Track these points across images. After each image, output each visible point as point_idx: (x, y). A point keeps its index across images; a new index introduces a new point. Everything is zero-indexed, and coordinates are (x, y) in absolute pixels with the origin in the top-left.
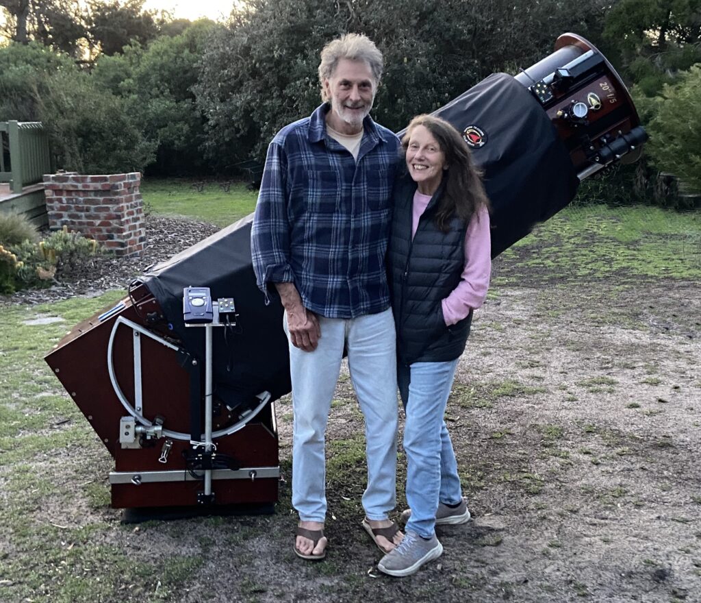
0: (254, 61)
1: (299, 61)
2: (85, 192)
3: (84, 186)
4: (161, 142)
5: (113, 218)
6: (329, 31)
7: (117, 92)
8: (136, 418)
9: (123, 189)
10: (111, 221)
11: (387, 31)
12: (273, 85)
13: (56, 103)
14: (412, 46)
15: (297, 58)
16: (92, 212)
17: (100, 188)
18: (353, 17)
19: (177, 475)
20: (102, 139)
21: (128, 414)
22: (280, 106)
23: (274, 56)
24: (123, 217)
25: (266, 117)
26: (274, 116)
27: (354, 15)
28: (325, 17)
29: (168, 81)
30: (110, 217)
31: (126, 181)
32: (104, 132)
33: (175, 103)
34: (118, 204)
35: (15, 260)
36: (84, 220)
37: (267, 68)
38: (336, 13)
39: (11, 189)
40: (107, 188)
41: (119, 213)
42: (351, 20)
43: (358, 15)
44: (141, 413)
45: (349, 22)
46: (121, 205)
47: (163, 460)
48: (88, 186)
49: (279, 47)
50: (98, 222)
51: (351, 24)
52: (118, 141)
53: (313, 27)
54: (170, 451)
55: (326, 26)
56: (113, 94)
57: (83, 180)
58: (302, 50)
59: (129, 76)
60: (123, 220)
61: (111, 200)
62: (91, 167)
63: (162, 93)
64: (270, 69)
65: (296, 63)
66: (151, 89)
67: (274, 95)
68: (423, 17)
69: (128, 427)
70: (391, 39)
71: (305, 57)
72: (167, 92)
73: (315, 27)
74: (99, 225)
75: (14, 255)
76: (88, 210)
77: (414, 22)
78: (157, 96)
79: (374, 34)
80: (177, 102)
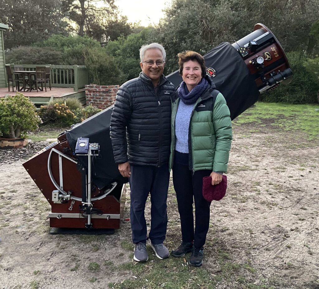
0: (166, 44)
1: (183, 43)
2: (99, 92)
3: (99, 90)
4: (130, 74)
5: (109, 102)
6: (195, 32)
7: (115, 55)
8: (59, 191)
9: (112, 91)
10: (108, 103)
11: (219, 32)
12: (173, 53)
13: (91, 59)
14: (229, 38)
15: (182, 42)
16: (101, 99)
17: (104, 91)
18: (205, 26)
19: (77, 215)
20: (107, 72)
21: (56, 189)
22: (175, 61)
23: (173, 42)
24: (112, 101)
25: (169, 66)
26: (173, 65)
27: (206, 26)
28: (194, 26)
29: (134, 51)
30: (108, 101)
31: (114, 88)
32: (108, 70)
33: (135, 60)
34: (111, 96)
35: (74, 115)
36: (99, 102)
37: (171, 46)
38: (199, 24)
39: (74, 90)
40: (107, 91)
41: (111, 100)
42: (205, 27)
43: (208, 25)
44: (62, 189)
45: (204, 28)
46: (112, 97)
47: (70, 209)
48: (100, 90)
49: (176, 38)
50: (103, 103)
51: (204, 29)
52: (113, 73)
53: (189, 30)
54: (73, 206)
55: (195, 30)
56: (113, 56)
57: (99, 87)
58: (184, 39)
59: (119, 49)
60: (112, 103)
61: (108, 95)
62: (103, 83)
63: (131, 56)
64: (172, 47)
65: (182, 45)
66: (127, 54)
67: (173, 57)
68: (234, 26)
69: (55, 195)
70: (220, 35)
71: (185, 42)
72: (133, 55)
73: (190, 30)
74: (104, 104)
75: (73, 113)
76: (100, 99)
77: (230, 28)
78: (129, 57)
79: (213, 33)
80: (136, 59)
